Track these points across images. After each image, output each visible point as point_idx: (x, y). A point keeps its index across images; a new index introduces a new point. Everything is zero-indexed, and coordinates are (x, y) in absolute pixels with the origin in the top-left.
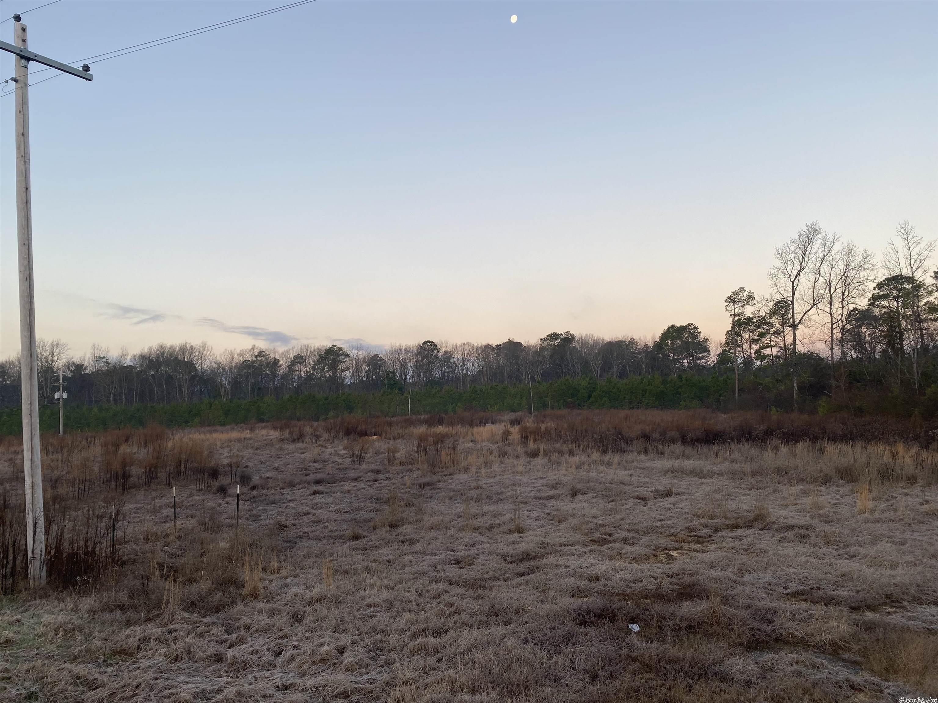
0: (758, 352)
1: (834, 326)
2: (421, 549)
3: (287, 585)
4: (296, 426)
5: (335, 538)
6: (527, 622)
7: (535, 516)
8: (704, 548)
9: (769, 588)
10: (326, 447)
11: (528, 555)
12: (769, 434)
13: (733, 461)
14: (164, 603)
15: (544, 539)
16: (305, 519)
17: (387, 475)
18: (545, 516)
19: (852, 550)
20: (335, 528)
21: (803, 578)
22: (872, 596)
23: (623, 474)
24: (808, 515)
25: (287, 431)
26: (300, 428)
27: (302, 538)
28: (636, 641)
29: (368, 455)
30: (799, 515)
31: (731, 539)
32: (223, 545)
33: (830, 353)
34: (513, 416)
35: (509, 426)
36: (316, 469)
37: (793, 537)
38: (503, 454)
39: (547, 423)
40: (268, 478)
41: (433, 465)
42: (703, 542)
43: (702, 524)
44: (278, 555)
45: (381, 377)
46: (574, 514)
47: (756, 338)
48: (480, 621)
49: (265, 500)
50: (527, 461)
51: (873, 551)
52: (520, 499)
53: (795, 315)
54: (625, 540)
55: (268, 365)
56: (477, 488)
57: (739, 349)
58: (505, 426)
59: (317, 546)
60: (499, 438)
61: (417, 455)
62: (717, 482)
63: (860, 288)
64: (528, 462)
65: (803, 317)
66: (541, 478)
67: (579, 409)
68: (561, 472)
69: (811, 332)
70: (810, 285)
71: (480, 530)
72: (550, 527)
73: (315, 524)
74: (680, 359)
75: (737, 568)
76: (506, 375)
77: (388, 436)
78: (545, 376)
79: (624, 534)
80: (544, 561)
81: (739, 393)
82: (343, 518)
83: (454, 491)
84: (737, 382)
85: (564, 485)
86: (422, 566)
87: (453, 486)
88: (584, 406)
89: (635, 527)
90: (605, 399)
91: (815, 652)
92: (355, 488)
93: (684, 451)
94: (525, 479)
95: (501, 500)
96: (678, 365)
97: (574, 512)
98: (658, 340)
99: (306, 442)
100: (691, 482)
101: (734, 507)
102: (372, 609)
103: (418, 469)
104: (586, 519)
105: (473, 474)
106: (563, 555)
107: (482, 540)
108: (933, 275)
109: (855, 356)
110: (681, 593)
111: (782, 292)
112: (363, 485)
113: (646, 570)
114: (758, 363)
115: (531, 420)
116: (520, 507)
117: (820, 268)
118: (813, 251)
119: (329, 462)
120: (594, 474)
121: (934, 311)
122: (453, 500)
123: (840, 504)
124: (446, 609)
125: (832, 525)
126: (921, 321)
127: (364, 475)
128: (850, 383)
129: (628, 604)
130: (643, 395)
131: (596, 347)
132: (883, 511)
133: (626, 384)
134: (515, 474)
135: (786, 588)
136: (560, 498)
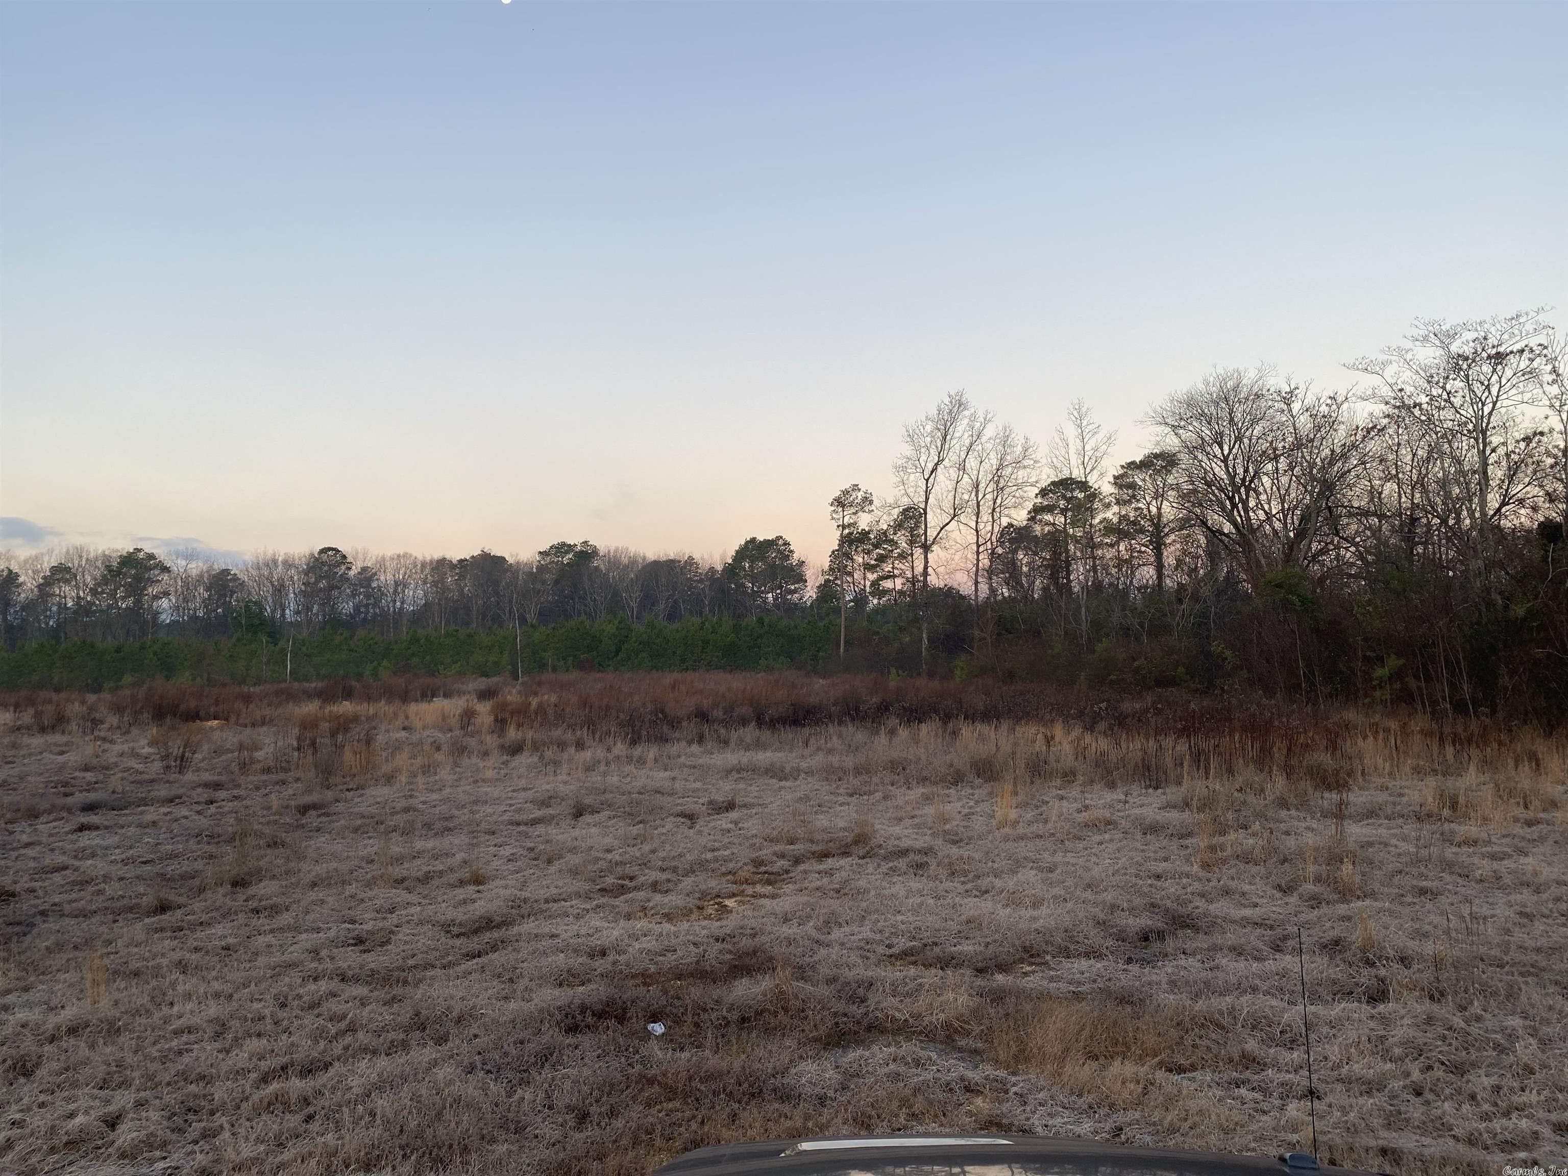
0: (875, 584)
1: (981, 549)
2: (292, 921)
4: (51, 702)
6: (476, 1036)
7: (507, 854)
8: (776, 892)
9: (865, 949)
10: (112, 742)
11: (490, 920)
12: (884, 709)
13: (830, 751)
15: (518, 893)
16: (57, 878)
17: (236, 792)
18: (525, 853)
19: (984, 883)
20: (120, 893)
21: (914, 929)
22: (1006, 949)
23: (660, 777)
24: (929, 832)
25: (31, 711)
26: (58, 705)
28: (656, 1051)
29: (198, 756)
30: (917, 834)
31: (817, 875)
33: (973, 588)
34: (482, 683)
35: (476, 700)
36: (89, 783)
37: (905, 867)
38: (460, 750)
39: (543, 695)
41: (326, 772)
42: (776, 882)
43: (776, 854)
45: (234, 610)
46: (575, 848)
47: (873, 562)
48: (392, 1042)
50: (501, 761)
51: (1010, 883)
52: (483, 826)
53: (929, 530)
54: (655, 886)
56: (406, 810)
57: (848, 578)
58: (468, 701)
59: (76, 930)
60: (455, 722)
61: (296, 754)
62: (804, 786)
63: (1017, 495)
64: (503, 763)
65: (938, 534)
66: (525, 789)
67: (599, 671)
68: (559, 778)
70: (950, 485)
71: (406, 884)
72: (532, 871)
73: (77, 888)
74: (763, 592)
75: (821, 920)
76: (474, 613)
77: (241, 721)
78: (545, 615)
79: (654, 875)
80: (516, 929)
81: (845, 646)
82: (138, 873)
83: (363, 817)
84: (842, 630)
85: (563, 799)
86: (291, 953)
87: (362, 809)
88: (609, 665)
89: (674, 864)
90: (644, 655)
91: (921, 1041)
92: (168, 818)
93: (759, 738)
94: (495, 792)
95: (449, 830)
96: (759, 601)
97: (576, 843)
98: (730, 561)
99: (70, 734)
100: (765, 787)
101: (825, 823)
102: (185, 1038)
103: (298, 780)
104: (594, 853)
105: (401, 786)
106: (550, 916)
107: (409, 900)
108: (1112, 480)
109: (1006, 595)
110: (735, 966)
111: (912, 495)
112: (184, 812)
113: (683, 933)
114: (875, 601)
115: (514, 691)
116: (482, 839)
117: (964, 461)
118: (957, 435)
119: (116, 770)
120: (615, 779)
121: (1111, 532)
122: (360, 832)
123: (973, 814)
124: (330, 1025)
125: (960, 847)
126: (1094, 547)
127: (189, 793)
128: (999, 634)
129: (649, 991)
130: (703, 648)
131: (632, 568)
132: (1030, 823)
133: (677, 631)
134: (479, 784)
135: (889, 946)
136: (555, 821)
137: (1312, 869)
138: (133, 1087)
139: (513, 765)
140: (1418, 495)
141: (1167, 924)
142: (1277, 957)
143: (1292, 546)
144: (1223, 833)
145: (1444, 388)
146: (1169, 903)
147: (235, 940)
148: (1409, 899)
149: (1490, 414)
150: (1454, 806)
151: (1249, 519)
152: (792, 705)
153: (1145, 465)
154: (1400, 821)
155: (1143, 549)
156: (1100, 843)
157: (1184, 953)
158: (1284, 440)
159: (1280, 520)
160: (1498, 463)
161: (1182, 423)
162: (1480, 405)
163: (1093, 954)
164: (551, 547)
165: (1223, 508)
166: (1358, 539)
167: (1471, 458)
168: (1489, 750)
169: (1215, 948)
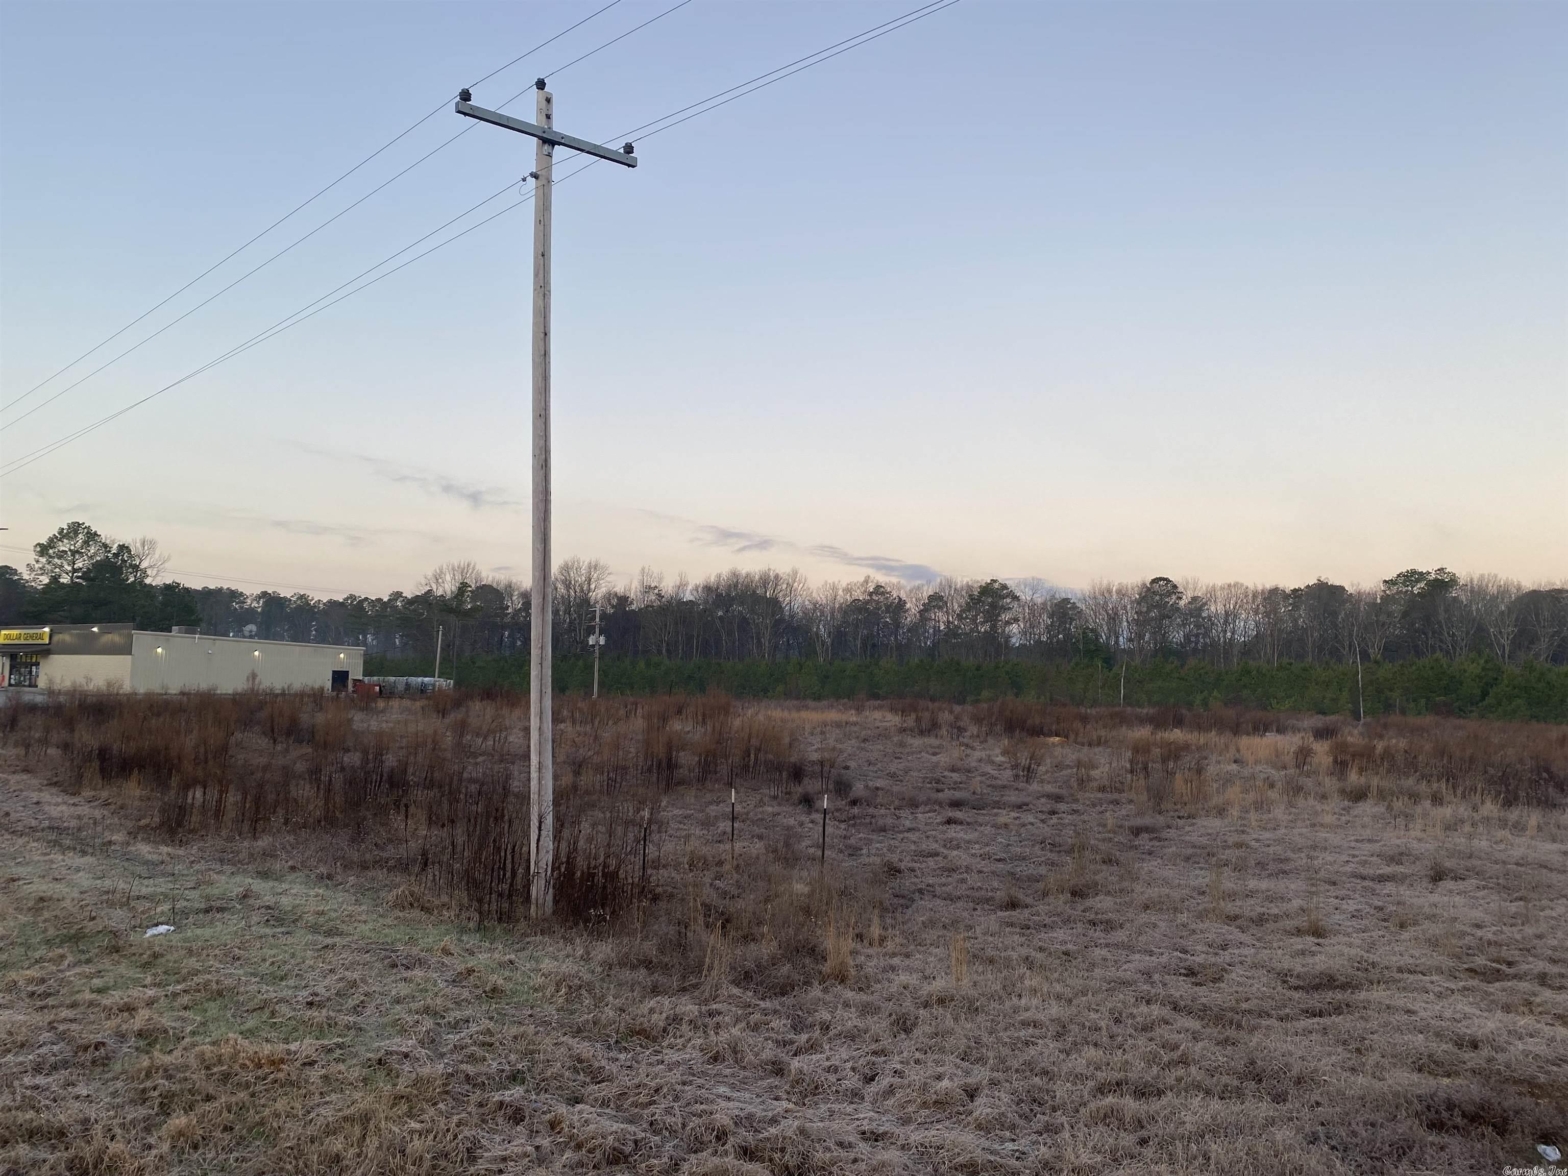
2: (1126, 940)
3: (893, 969)
4: (927, 709)
5: (979, 901)
6: (1318, 1104)
7: (1350, 909)
10: (973, 748)
11: (1332, 979)
14: (706, 966)
15: (1366, 955)
16: (931, 862)
17: (1075, 806)
18: (1372, 911)
20: (979, 884)
23: (1546, 849)
25: (913, 716)
26: (933, 713)
27: (923, 894)
29: (1042, 769)
32: (800, 888)
34: (1318, 721)
35: (1312, 739)
36: (956, 783)
38: (1295, 790)
39: (1390, 739)
40: (877, 788)
41: (1158, 797)
44: (881, 917)
45: (1074, 637)
46: (1434, 916)
48: (1226, 1086)
49: (871, 823)
50: (1342, 806)
52: (1322, 874)
54: (1543, 979)
55: (888, 607)
56: (1239, 845)
58: (1303, 738)
59: (946, 911)
60: (1289, 759)
61: (1129, 776)
64: (1344, 809)
66: (1369, 841)
67: (1460, 717)
68: (1412, 833)
71: (1239, 922)
72: (1381, 933)
73: (946, 874)
76: (1310, 645)
77: (1079, 740)
78: (1391, 650)
79: (1540, 966)
80: (1363, 995)
82: (993, 869)
83: (1194, 847)
85: (1418, 859)
86: (1126, 970)
87: (1194, 838)
88: (1471, 712)
90: (1519, 701)
92: (1017, 822)
94: (1335, 839)
95: (1284, 872)
97: (1435, 911)
99: (942, 737)
102: (1031, 1030)
103: (1131, 801)
104: (1458, 926)
105: (1233, 820)
106: (1404, 988)
107: (1242, 940)
112: (1031, 818)
115: (1356, 732)
116: (1322, 889)
119: (977, 773)
120: (1484, 843)
122: (1191, 861)
124: (1162, 1052)
127: (1034, 802)
129: (1537, 1104)
134: (1317, 828)
136: (1407, 882)
138: (988, 1066)
139: (1356, 811)
147: (1075, 948)
164: (1399, 576)
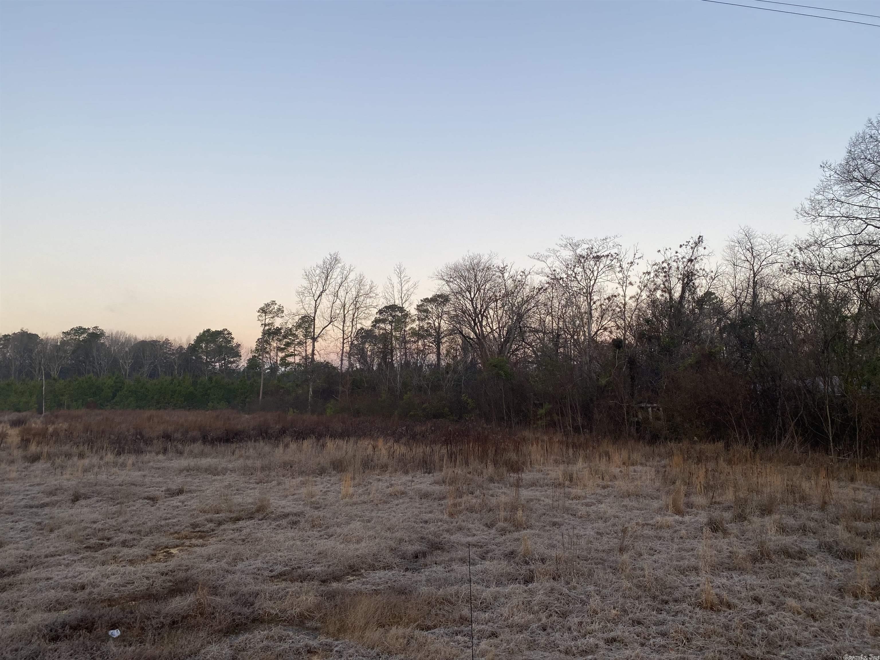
0: (283, 359)
1: (345, 341)
7: (20, 527)
8: (205, 542)
9: (256, 574)
11: (3, 571)
12: (282, 432)
13: (247, 457)
15: (26, 552)
18: (34, 525)
19: (331, 530)
21: (288, 560)
22: (340, 568)
23: (136, 475)
24: (302, 503)
28: (112, 648)
30: (295, 504)
31: (231, 531)
33: (340, 363)
34: (14, 416)
35: (9, 427)
37: (286, 524)
39: (59, 424)
42: (205, 537)
43: (207, 520)
46: (70, 521)
47: (283, 346)
50: (23, 466)
51: (346, 530)
53: (316, 329)
57: (267, 356)
58: (3, 427)
62: (229, 478)
63: (366, 312)
64: (24, 468)
65: (321, 332)
66: (38, 485)
67: (100, 409)
68: (65, 476)
69: (327, 345)
70: (329, 305)
72: (38, 537)
74: (213, 362)
75: (231, 558)
76: (13, 370)
78: (64, 373)
79: (123, 537)
80: (21, 576)
81: (263, 395)
84: (262, 386)
85: (66, 490)
88: (107, 405)
89: (138, 528)
90: (132, 399)
91: (284, 626)
93: (203, 450)
96: (210, 367)
97: (72, 518)
98: (193, 343)
100: (204, 480)
101: (240, 500)
104: (83, 524)
106: (47, 566)
108: (416, 307)
109: (358, 367)
110: (173, 590)
111: (307, 309)
113: (140, 571)
114: (283, 369)
115: (38, 421)
117: (338, 291)
118: (334, 277)
120: (104, 477)
121: (415, 335)
123: (329, 491)
125: (319, 511)
126: (406, 342)
128: (353, 389)
129: (112, 610)
130: (172, 395)
131: (127, 344)
132: (360, 495)
133: (155, 385)
134: (5, 482)
135: (271, 571)
136: (58, 505)
137: (502, 514)
139: (32, 468)
140: (561, 323)
141: (428, 548)
142: (483, 562)
143: (503, 346)
144: (461, 497)
145: (573, 271)
146: (430, 536)
148: (548, 528)
149: (593, 285)
150: (571, 480)
151: (482, 330)
152: (226, 430)
153: (433, 300)
154: (546, 488)
155: (431, 345)
156: (397, 505)
157: (436, 563)
158: (500, 291)
159: (497, 332)
160: (596, 309)
161: (452, 280)
162: (589, 281)
163: (387, 567)
164: (72, 330)
165: (470, 325)
166: (533, 344)
167: (584, 307)
168: (588, 451)
169: (452, 560)
